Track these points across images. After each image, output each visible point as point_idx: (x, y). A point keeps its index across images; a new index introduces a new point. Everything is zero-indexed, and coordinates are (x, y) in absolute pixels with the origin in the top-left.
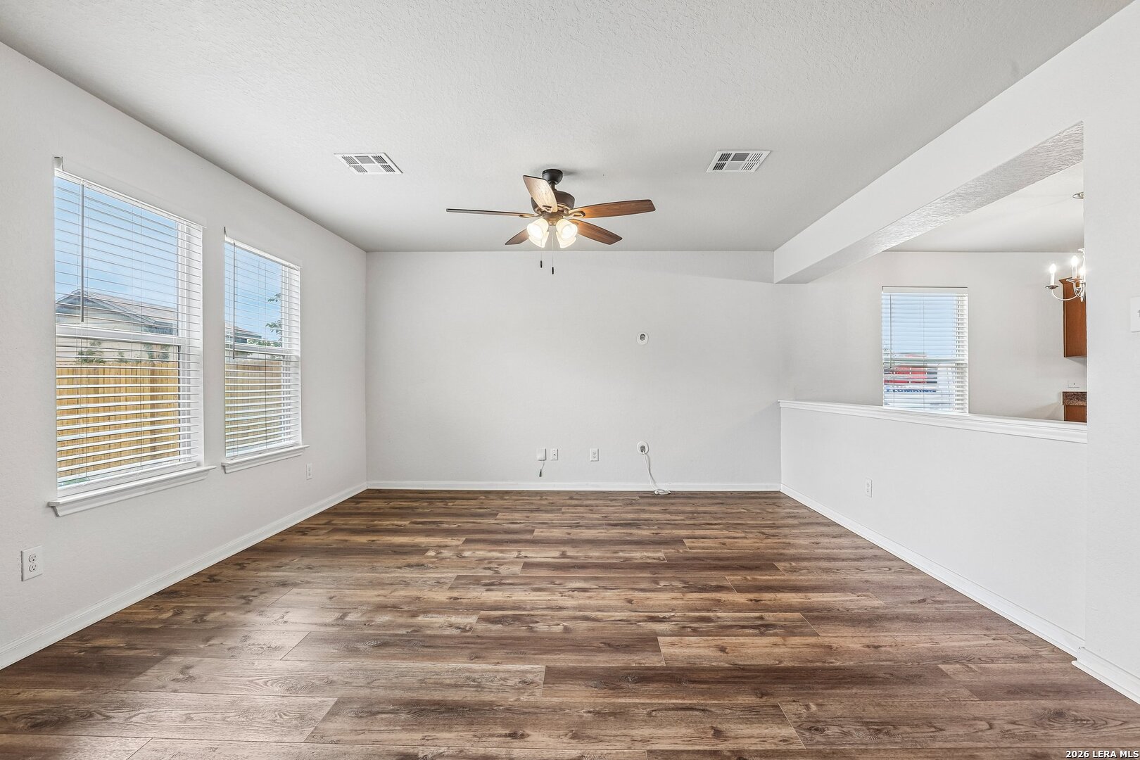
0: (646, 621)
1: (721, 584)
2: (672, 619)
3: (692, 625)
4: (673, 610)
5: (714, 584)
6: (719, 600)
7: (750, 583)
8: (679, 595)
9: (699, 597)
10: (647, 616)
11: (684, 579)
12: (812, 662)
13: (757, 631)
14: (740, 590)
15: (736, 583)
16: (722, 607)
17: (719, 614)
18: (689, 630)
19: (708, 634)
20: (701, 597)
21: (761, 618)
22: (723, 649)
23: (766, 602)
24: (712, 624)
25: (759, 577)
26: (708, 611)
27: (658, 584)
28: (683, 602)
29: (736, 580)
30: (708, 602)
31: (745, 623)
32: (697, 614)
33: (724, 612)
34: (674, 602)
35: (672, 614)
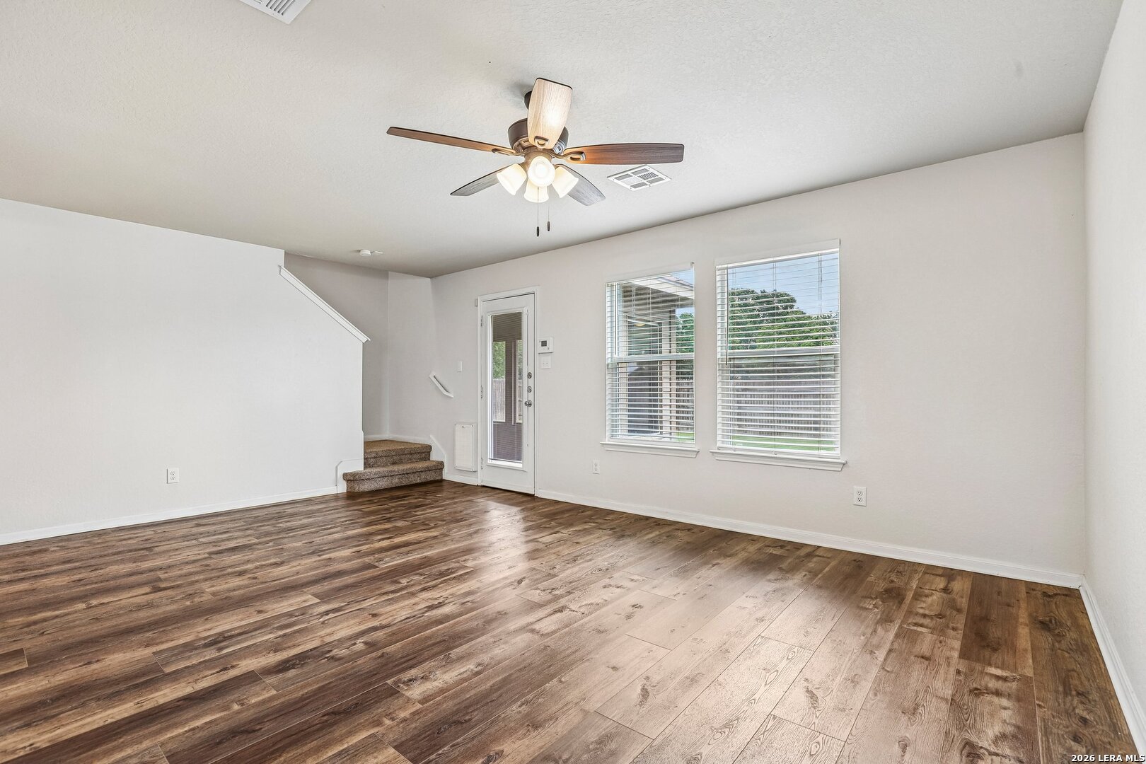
0: (342, 607)
1: (280, 676)
2: (319, 616)
3: (296, 618)
4: (323, 623)
5: (292, 673)
6: (276, 651)
7: (232, 697)
8: (328, 639)
9: (303, 646)
10: (344, 610)
11: (337, 663)
12: (173, 629)
13: (226, 635)
14: (251, 678)
15: (258, 688)
16: (270, 644)
17: (271, 636)
18: (297, 614)
19: (277, 617)
20: (300, 647)
21: (220, 649)
22: (260, 612)
23: (210, 672)
24: (276, 626)
25: (218, 716)
26: (285, 635)
27: (365, 643)
28: (319, 634)
29: (258, 694)
30: (289, 644)
31: (240, 638)
32: (295, 628)
33: (266, 641)
34: (328, 630)
35: (321, 620)
